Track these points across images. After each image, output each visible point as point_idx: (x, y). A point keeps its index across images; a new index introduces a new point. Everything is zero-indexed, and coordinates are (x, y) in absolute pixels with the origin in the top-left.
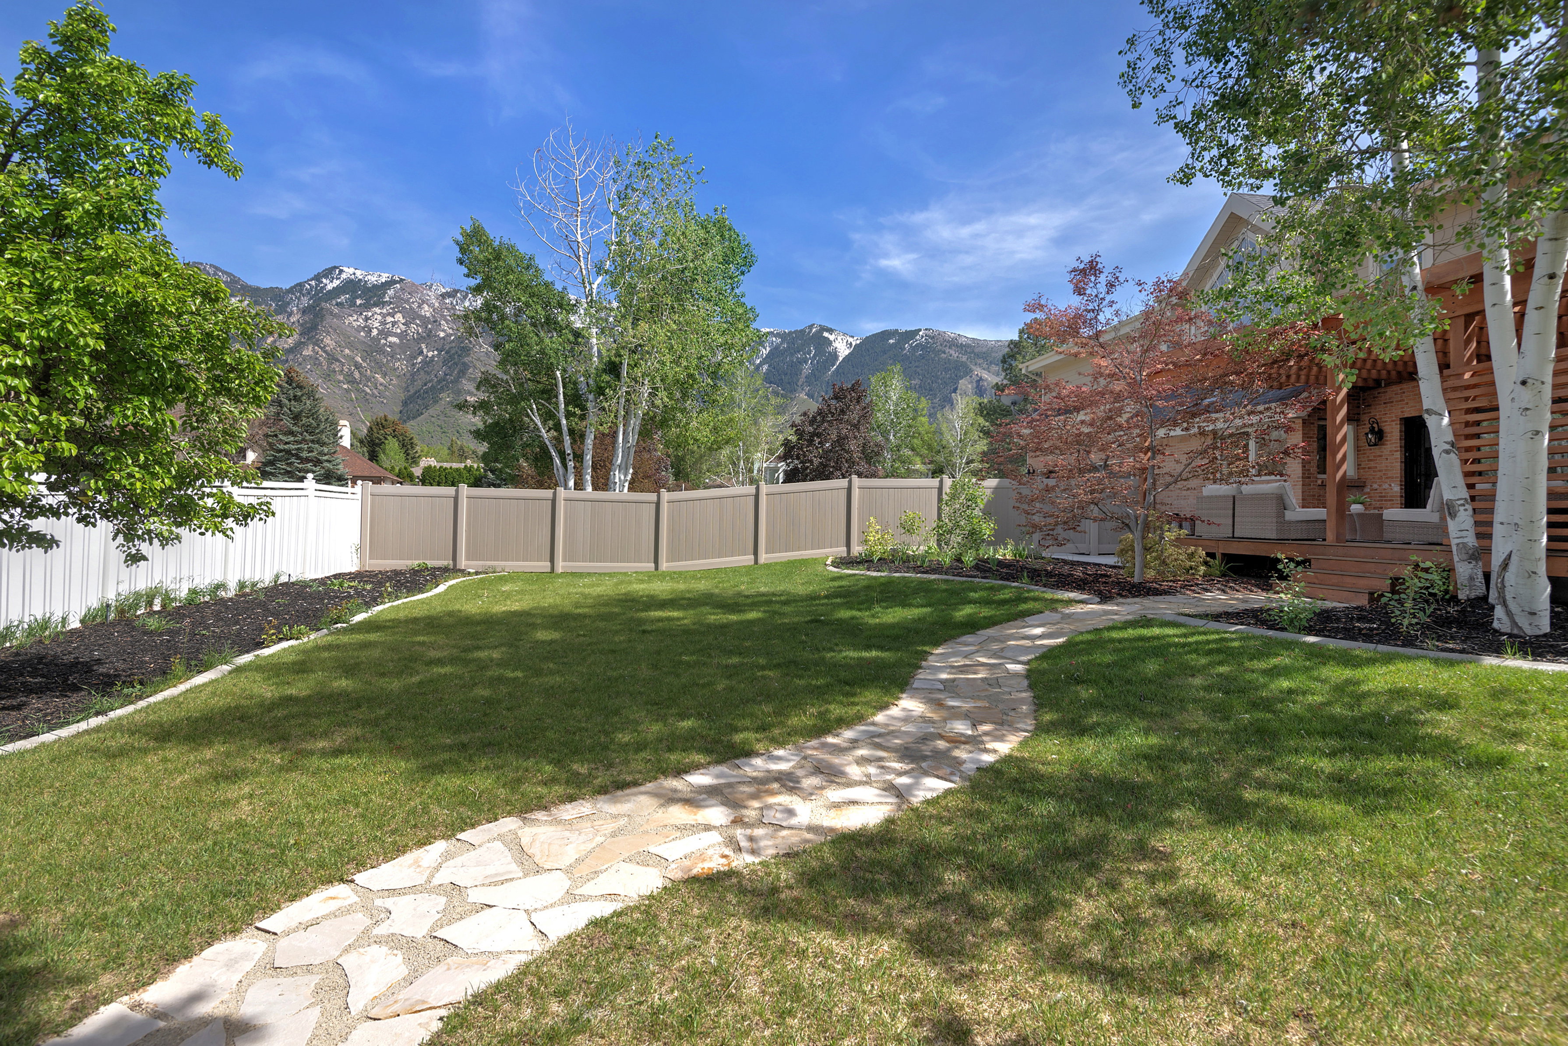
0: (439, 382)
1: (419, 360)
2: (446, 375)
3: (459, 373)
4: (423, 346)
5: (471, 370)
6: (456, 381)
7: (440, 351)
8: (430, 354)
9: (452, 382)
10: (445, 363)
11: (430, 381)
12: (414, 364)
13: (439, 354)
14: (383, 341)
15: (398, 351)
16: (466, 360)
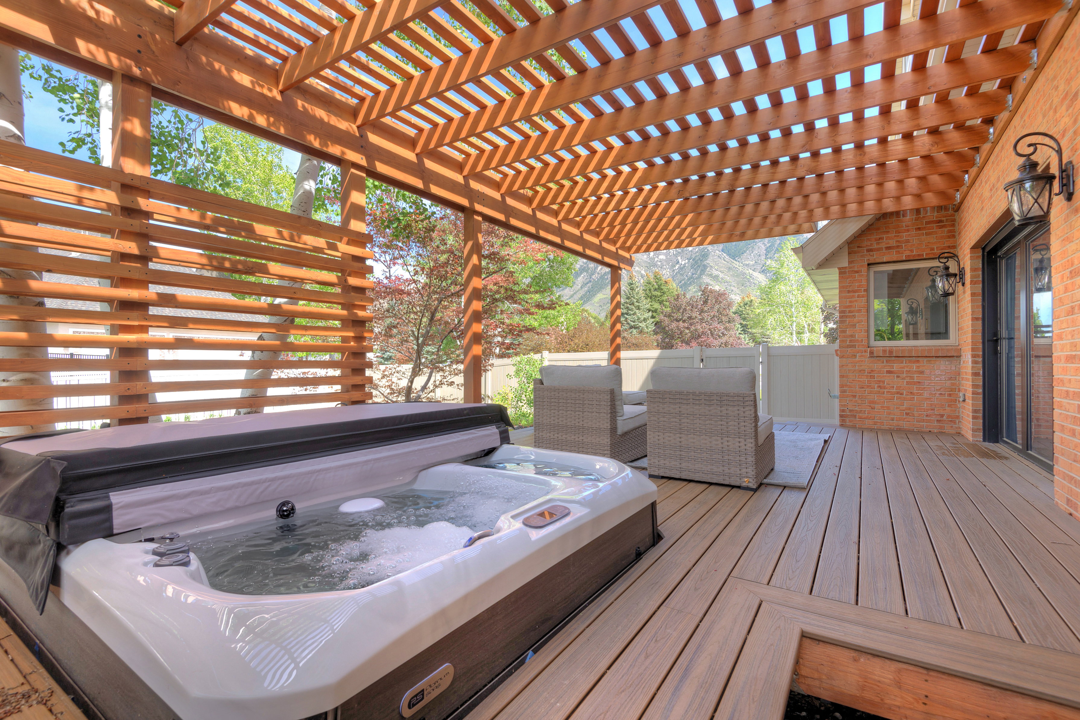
0: (689, 279)
1: (677, 267)
2: (693, 274)
3: (701, 272)
4: (679, 258)
5: (708, 269)
6: (699, 277)
7: (689, 259)
8: (683, 263)
9: (697, 278)
10: (692, 267)
11: (683, 280)
12: (674, 271)
13: (689, 262)
14: (656, 259)
15: (665, 263)
16: (705, 263)
